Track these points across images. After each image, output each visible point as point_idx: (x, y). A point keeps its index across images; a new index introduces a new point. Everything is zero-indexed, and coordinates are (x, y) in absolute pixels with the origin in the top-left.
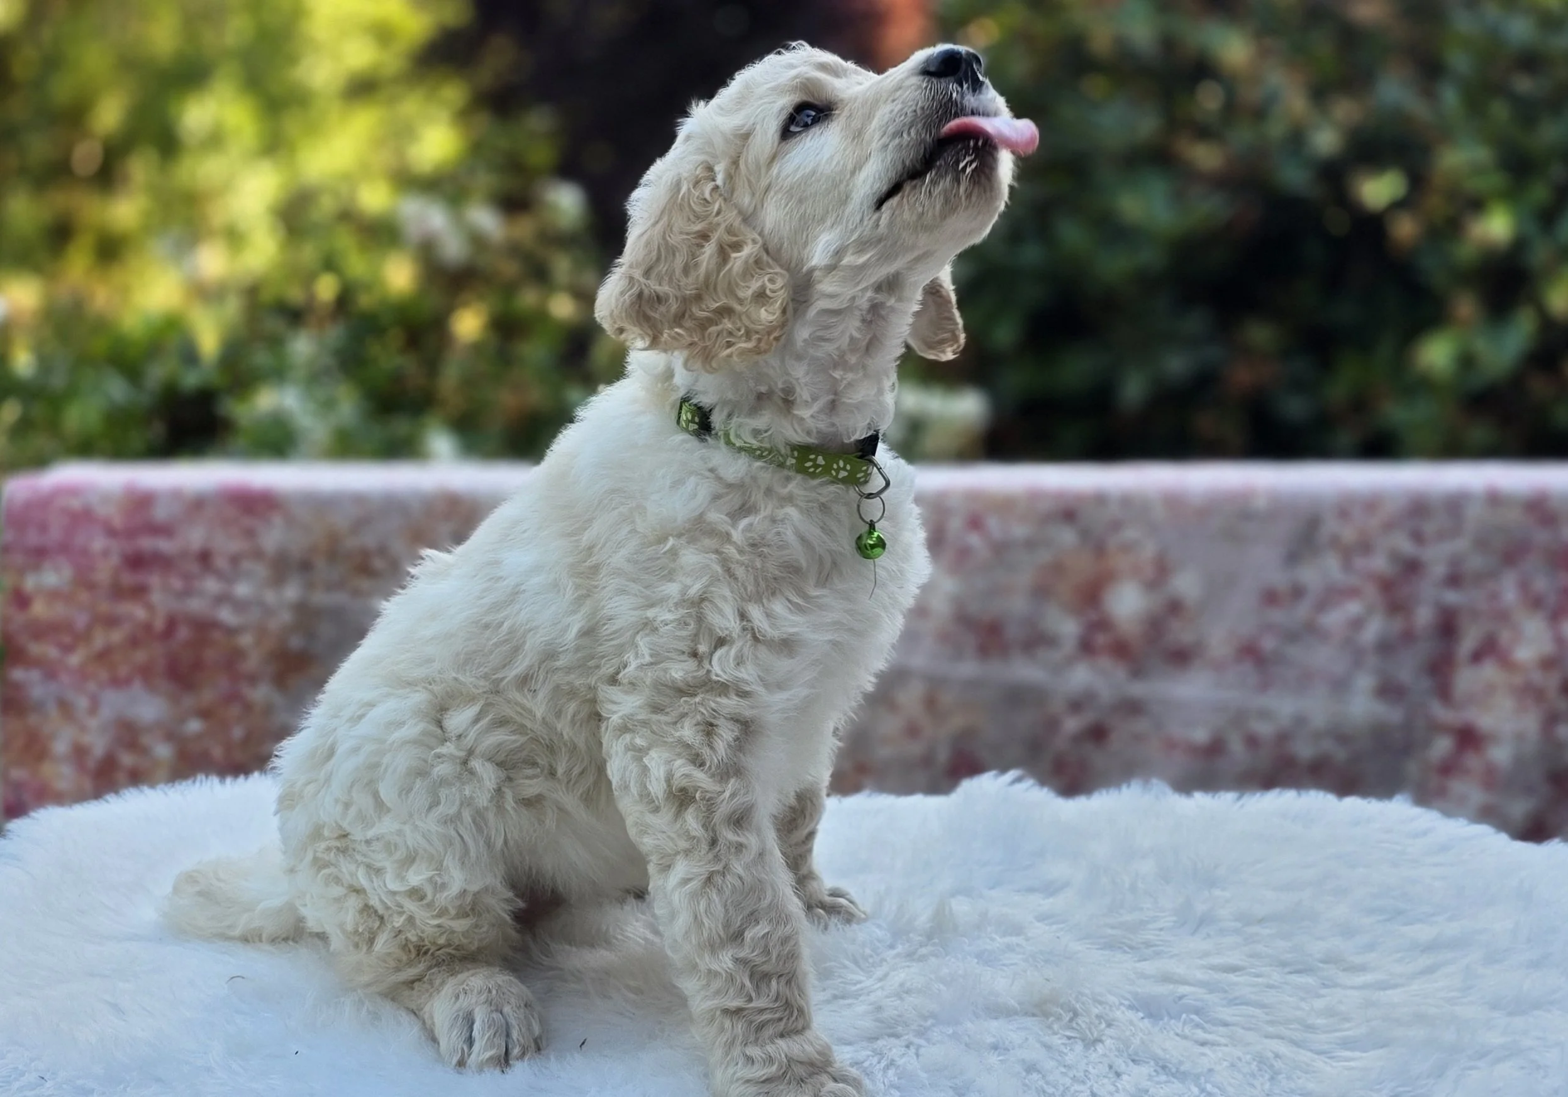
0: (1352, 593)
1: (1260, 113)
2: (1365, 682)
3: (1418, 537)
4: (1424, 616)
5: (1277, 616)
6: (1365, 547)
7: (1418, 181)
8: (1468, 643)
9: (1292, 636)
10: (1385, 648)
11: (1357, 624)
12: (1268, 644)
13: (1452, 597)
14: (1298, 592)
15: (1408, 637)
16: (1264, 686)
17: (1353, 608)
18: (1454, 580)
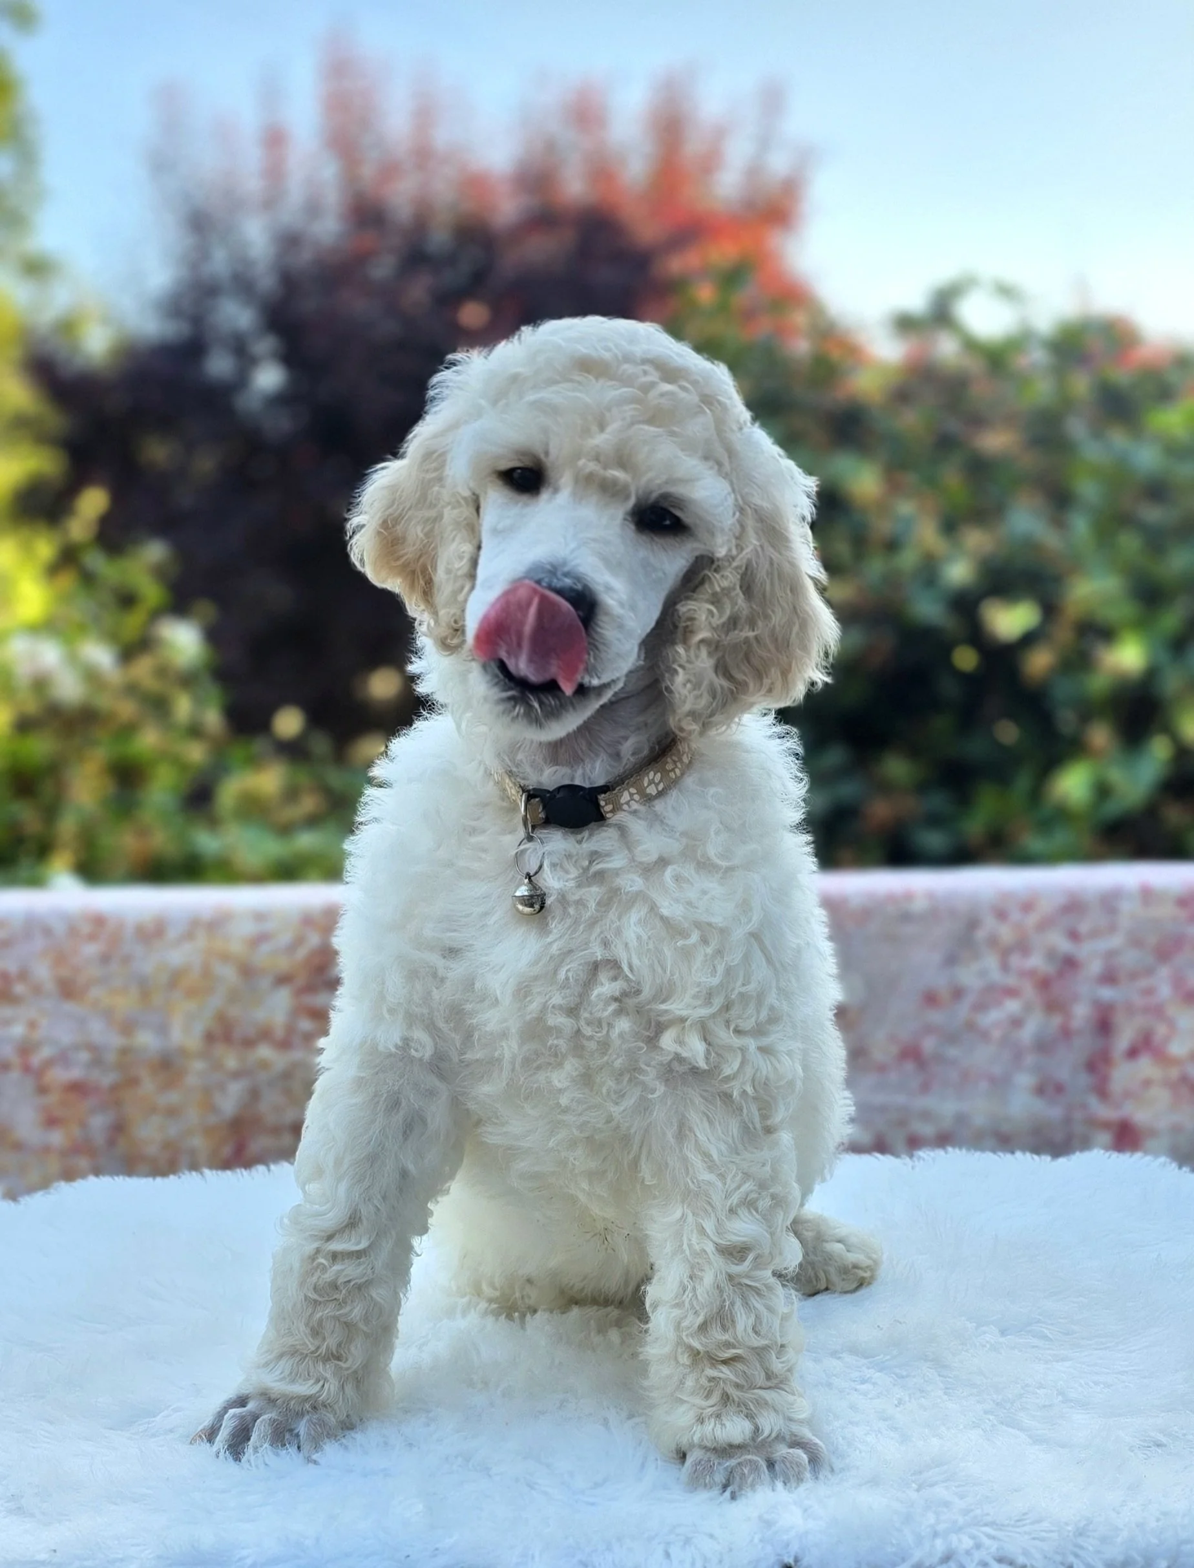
0: (1011, 992)
1: (892, 546)
2: (1025, 1080)
3: (1074, 936)
4: (1081, 1012)
5: (936, 1017)
6: (1023, 946)
7: (1050, 609)
8: (1124, 1038)
9: (952, 1038)
10: (1043, 1046)
11: (1016, 1023)
12: (929, 1045)
13: (1107, 993)
14: (958, 993)
15: (1066, 1033)
16: (925, 1088)
17: (1012, 1006)
18: (1109, 977)
